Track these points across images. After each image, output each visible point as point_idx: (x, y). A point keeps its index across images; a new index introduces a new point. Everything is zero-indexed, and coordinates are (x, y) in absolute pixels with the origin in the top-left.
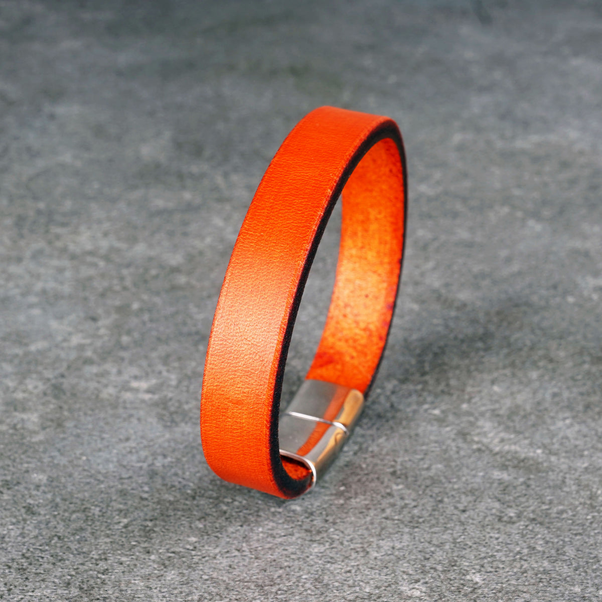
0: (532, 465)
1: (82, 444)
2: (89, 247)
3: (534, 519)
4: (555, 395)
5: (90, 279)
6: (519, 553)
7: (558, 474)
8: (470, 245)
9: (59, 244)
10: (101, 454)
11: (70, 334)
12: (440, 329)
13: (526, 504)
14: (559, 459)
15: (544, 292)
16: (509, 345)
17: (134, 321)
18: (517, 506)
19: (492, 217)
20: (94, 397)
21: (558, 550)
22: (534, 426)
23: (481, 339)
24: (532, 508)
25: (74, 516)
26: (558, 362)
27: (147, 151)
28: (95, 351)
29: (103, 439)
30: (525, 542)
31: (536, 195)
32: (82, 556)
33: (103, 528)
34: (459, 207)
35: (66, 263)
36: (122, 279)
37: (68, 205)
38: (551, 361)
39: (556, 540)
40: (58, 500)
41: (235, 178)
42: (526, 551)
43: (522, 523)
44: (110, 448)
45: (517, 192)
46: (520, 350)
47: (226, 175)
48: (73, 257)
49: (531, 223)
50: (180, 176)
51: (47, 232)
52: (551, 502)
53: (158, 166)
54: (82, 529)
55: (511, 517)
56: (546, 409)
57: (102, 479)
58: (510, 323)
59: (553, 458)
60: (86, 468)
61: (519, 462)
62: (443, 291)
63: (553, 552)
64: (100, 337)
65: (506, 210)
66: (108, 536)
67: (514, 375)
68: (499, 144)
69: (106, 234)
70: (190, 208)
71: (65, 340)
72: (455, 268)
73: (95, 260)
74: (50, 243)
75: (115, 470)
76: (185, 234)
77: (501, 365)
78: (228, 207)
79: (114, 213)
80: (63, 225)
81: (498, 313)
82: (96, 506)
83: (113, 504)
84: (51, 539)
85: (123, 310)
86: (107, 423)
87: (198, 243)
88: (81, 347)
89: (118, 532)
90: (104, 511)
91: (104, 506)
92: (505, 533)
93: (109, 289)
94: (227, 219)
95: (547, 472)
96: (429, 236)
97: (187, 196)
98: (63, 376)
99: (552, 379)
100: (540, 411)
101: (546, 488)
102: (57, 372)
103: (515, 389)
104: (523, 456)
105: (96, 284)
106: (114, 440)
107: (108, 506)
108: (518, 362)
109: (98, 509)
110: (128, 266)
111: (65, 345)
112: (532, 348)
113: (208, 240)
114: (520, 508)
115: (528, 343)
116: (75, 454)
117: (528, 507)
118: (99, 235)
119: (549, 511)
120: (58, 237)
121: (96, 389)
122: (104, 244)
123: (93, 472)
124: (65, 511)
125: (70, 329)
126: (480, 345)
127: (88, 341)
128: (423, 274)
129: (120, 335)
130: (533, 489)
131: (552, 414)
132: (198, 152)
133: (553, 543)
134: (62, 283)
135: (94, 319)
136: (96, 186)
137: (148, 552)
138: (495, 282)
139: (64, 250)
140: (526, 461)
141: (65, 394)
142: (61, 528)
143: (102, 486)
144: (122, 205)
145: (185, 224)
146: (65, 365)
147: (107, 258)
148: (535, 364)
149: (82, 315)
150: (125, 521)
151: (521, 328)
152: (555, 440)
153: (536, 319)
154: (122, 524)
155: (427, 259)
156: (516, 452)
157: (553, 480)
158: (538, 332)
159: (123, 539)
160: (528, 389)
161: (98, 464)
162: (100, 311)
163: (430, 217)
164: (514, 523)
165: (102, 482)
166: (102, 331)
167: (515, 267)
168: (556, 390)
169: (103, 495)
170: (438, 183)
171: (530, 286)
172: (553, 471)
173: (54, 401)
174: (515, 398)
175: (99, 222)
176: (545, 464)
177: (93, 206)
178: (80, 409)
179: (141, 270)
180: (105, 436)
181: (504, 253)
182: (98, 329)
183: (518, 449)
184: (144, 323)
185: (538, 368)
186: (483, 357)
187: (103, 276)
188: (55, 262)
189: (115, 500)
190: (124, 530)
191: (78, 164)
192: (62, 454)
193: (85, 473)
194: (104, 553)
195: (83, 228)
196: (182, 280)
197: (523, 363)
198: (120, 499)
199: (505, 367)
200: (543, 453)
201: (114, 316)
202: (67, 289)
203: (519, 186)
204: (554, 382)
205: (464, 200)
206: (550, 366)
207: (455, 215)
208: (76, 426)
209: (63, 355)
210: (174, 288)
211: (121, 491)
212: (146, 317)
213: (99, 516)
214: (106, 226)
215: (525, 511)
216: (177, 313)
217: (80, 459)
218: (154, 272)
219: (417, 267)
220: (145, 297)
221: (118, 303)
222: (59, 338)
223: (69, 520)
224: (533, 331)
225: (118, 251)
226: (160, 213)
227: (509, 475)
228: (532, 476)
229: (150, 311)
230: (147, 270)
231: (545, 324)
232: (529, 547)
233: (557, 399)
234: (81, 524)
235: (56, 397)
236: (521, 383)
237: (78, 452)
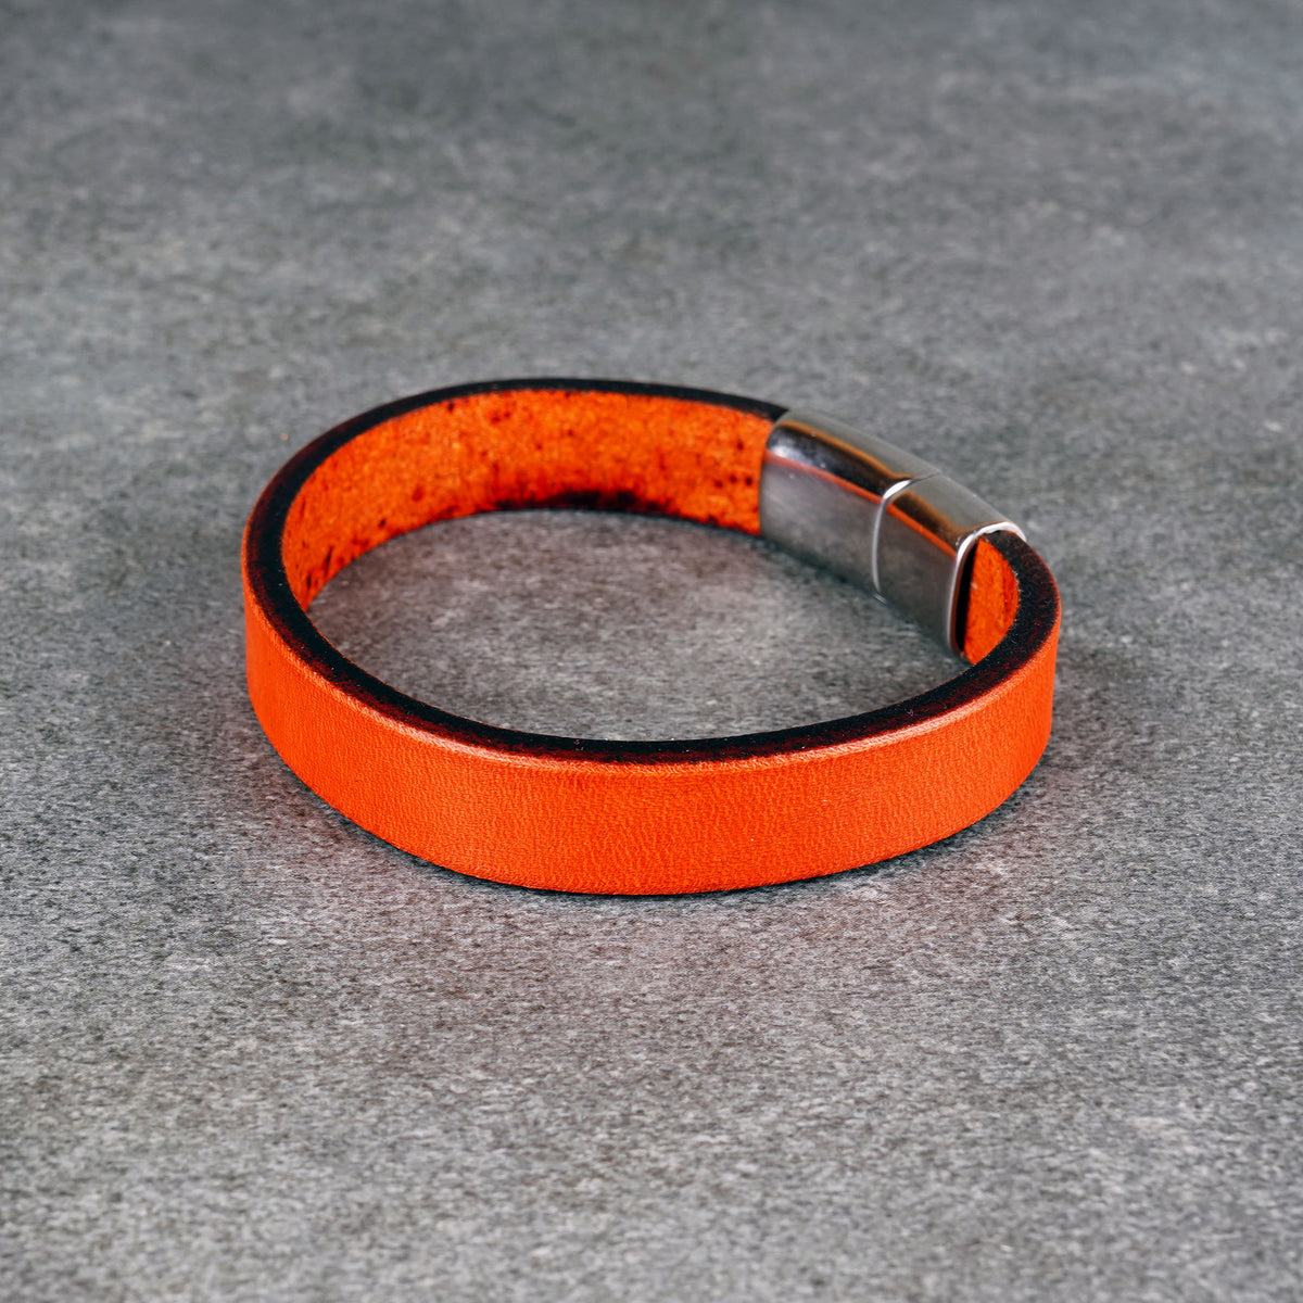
0: (1112, 664)
1: (163, 618)
2: (180, 267)
3: (1117, 762)
4: (1158, 538)
5: (183, 323)
6: (1086, 822)
7: (1167, 681)
8: (977, 270)
9: (118, 262)
10: (203, 636)
11: (140, 421)
12: (915, 418)
13: (1102, 734)
14: (1168, 655)
15: (1133, 355)
16: (1060, 448)
17: (273, 399)
18: (1080, 737)
19: (1021, 220)
20: (189, 533)
21: (1169, 819)
22: (1113, 593)
23: (1000, 437)
24: (1112, 742)
25: (145, 747)
26: (1164, 479)
27: (301, 100)
28: (192, 452)
29: (205, 608)
30: (1099, 803)
31: (1114, 183)
32: (162, 819)
33: (207, 770)
34: (951, 201)
35: (132, 294)
36: (249, 324)
37: (138, 192)
38: (1150, 477)
39: (1165, 801)
40: (112, 718)
41: (483, 148)
42: (1101, 819)
43: (1093, 769)
44: (222, 625)
45: (1072, 177)
46: (1086, 456)
47: (465, 144)
48: (147, 285)
49: (1104, 231)
50: (371, 144)
51: (93, 239)
52: (1152, 732)
53: (324, 126)
54: (161, 771)
55: (1069, 758)
56: (1140, 564)
57: (205, 681)
58: (1060, 409)
59: (1155, 653)
60: (171, 660)
61: (1085, 659)
62: (921, 351)
63: (1159, 821)
64: (203, 427)
65: (1051, 208)
66: (217, 784)
67: (1070, 502)
68: (1035, 93)
69: (215, 246)
70: (390, 200)
71: (128, 432)
72: (946, 310)
73: (195, 291)
74: (99, 259)
75: (233, 665)
76: (380, 246)
77: (1044, 483)
78: (470, 199)
79: (233, 209)
80: (126, 228)
81: (1037, 392)
82: (192, 729)
83: (227, 725)
84: (96, 787)
85: (251, 379)
86: (215, 581)
87: (405, 261)
88: (163, 445)
89: (238, 778)
90: (208, 738)
91: (210, 730)
92: (1058, 787)
93: (224, 341)
94: (468, 220)
95: (1145, 677)
96: (891, 253)
97: (386, 179)
98: (123, 495)
99: (1150, 510)
100: (1126, 567)
101: (1142, 705)
102: (111, 488)
103: (1074, 526)
104: (1093, 647)
105: (193, 333)
106: (230, 611)
107: (217, 730)
108: (1078, 479)
109: (195, 735)
110: (262, 301)
111: (130, 440)
112: (1107, 455)
113: (429, 257)
114: (1087, 742)
115: (1101, 445)
116: (148, 635)
117: (1108, 739)
118: (203, 246)
119: (1149, 748)
120: (115, 249)
121: (195, 519)
122: (212, 263)
123: (185, 667)
124: (126, 737)
125: (139, 412)
126: (999, 447)
127: (178, 434)
128: (877, 322)
129: (243, 424)
130: (1115, 708)
131: (1152, 573)
132: (408, 101)
133: (1158, 805)
134: (124, 332)
135: (190, 395)
136: (196, 159)
137: (302, 814)
138: (1028, 337)
139: (130, 272)
140: (1099, 656)
141: (128, 528)
142: (118, 770)
143: (206, 694)
144: (251, 194)
145: (381, 228)
146: (129, 476)
147: (218, 287)
148: (1115, 484)
149: (165, 387)
150: (254, 757)
151: (1085, 417)
152: (1158, 621)
153: (1117, 402)
154: (246, 763)
155: (886, 294)
156: (1078, 641)
157: (1158, 692)
158: (1119, 425)
159: (249, 790)
160: (1100, 528)
161: (198, 655)
162: (203, 381)
163: (891, 219)
164: (1074, 768)
165: (205, 687)
166: (206, 417)
167: (1072, 310)
168: (1159, 529)
169: (205, 710)
170: (908, 160)
171: (1104, 343)
172: (1156, 675)
173: (103, 540)
174: (1075, 544)
175: (202, 223)
176: (1139, 663)
177: (189, 194)
178: (158, 555)
179: (289, 310)
180: (212, 604)
181: (1048, 285)
182: (199, 412)
183: (1083, 634)
184: (295, 403)
185: (1122, 489)
186: (1006, 469)
187: (209, 318)
188: (110, 294)
189: (232, 720)
190: (249, 773)
191: (159, 121)
192: (121, 636)
193: (171, 670)
194: (209, 815)
195: (167, 234)
196: (375, 326)
197: (1092, 481)
198: (242, 718)
199: (1051, 488)
200: (1134, 642)
201: (232, 390)
202: (133, 341)
203: (1076, 167)
204: (1155, 517)
205: (963, 190)
206: (1147, 487)
207: (944, 217)
208: (150, 586)
209: (124, 458)
210: (356, 341)
211: (244, 704)
212: (299, 392)
213: (198, 748)
214: (216, 230)
215: (1098, 747)
216: (365, 385)
217: (160, 644)
218: (315, 313)
219: (867, 308)
220: (297, 357)
221: (239, 367)
222: (118, 429)
223: (136, 755)
224: (1109, 424)
225: (241, 274)
226: (327, 208)
227: (1063, 682)
228: (1112, 685)
229: (306, 381)
230: (299, 309)
231: (1135, 411)
232: (1108, 812)
233: (1160, 546)
234: (159, 760)
235: (108, 533)
236: (1086, 515)
237: (154, 633)
